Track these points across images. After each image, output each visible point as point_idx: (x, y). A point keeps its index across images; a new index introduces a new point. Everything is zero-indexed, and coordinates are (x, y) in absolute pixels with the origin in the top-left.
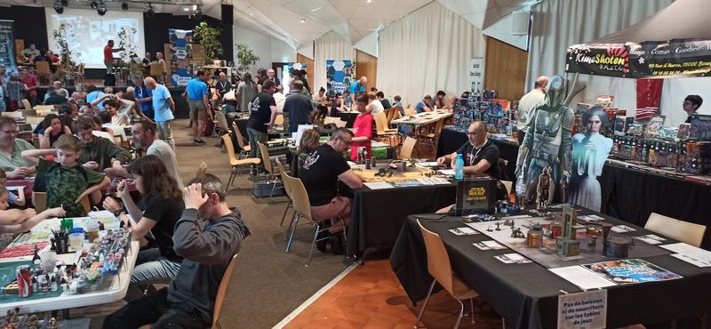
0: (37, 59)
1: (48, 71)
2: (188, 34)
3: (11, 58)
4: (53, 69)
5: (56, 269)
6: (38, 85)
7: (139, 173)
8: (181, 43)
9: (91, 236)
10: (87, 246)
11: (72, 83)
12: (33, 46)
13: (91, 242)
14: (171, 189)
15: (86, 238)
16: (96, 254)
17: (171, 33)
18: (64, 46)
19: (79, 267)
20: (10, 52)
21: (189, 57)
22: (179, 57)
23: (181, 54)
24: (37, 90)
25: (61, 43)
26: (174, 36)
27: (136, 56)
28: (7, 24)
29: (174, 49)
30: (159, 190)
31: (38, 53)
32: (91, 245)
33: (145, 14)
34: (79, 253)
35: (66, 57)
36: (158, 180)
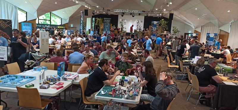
0: (115, 29)
1: (117, 33)
2: (157, 23)
3: (109, 29)
4: (118, 32)
5: (121, 91)
6: (114, 37)
7: (145, 66)
8: (155, 26)
9: (129, 83)
10: (128, 85)
11: (122, 36)
12: (114, 26)
13: (129, 84)
14: (153, 72)
15: (128, 83)
16: (131, 88)
17: (152, 23)
18: (122, 26)
19: (127, 91)
20: (109, 27)
21: (157, 30)
22: (154, 30)
23: (154, 29)
24: (114, 38)
25: (121, 25)
26: (153, 24)
27: (141, 29)
28: (109, 19)
29: (152, 27)
30: (150, 72)
31: (115, 28)
32: (129, 85)
33: (145, 16)
34: (126, 87)
35: (122, 29)
36: (150, 69)
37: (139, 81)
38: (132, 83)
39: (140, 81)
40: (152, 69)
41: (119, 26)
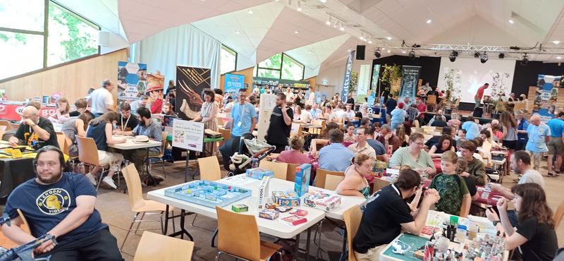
2: (556, 80)
3: (414, 92)
8: (549, 87)
9: (471, 235)
10: (467, 241)
12: (428, 84)
15: (467, 234)
16: (477, 250)
17: (540, 78)
19: (464, 256)
20: (414, 86)
21: (554, 99)
23: (545, 95)
28: (416, 69)
31: (430, 89)
32: (471, 241)
34: (462, 245)
35: (448, 93)
37: (499, 233)
38: (479, 236)
39: (504, 235)
40: (543, 206)
41: (442, 86)
